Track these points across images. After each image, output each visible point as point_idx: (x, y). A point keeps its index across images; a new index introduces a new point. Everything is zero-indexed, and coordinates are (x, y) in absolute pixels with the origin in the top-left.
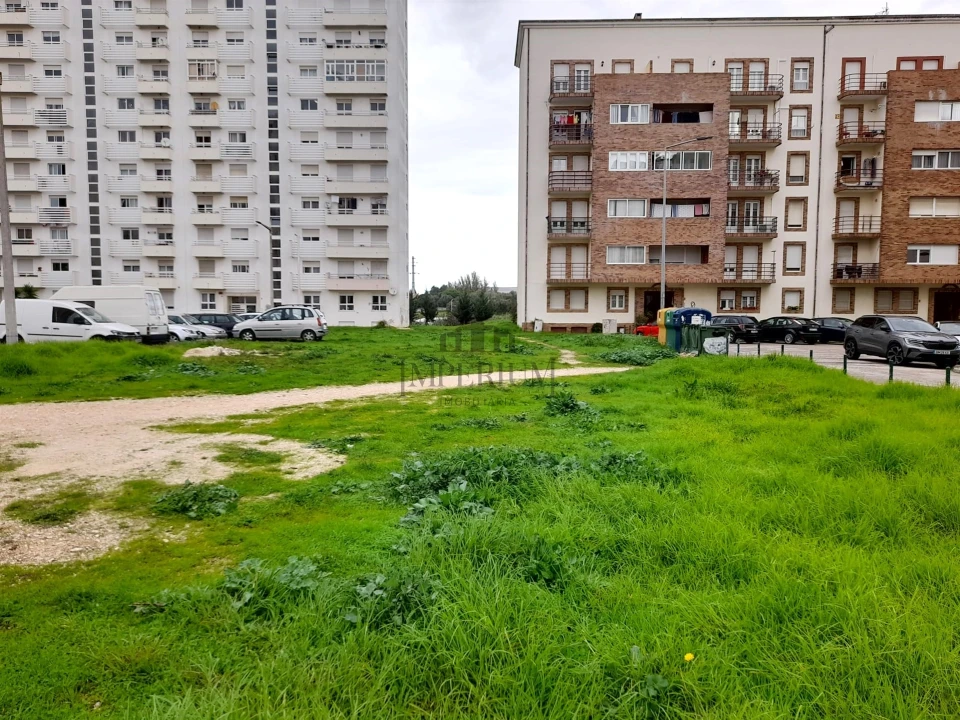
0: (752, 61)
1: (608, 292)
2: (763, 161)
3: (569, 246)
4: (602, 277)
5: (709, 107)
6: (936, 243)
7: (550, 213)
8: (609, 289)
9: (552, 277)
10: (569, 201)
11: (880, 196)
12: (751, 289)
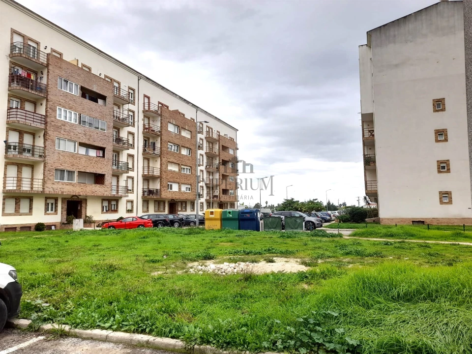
0: (115, 81)
1: (46, 200)
2: (119, 133)
3: (20, 166)
4: (51, 190)
6: (174, 182)
7: (7, 138)
8: (47, 198)
9: (7, 188)
10: (21, 133)
11: (159, 160)
12: (115, 200)
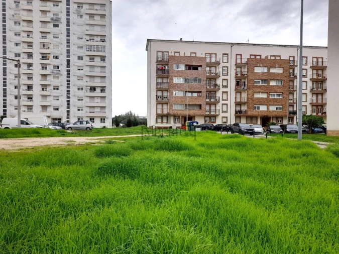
0: (212, 54)
2: (216, 81)
3: (162, 104)
4: (172, 113)
5: (201, 66)
6: (261, 105)
7: (157, 94)
8: (174, 117)
9: (158, 113)
10: (162, 91)
11: (246, 92)
12: (213, 117)
